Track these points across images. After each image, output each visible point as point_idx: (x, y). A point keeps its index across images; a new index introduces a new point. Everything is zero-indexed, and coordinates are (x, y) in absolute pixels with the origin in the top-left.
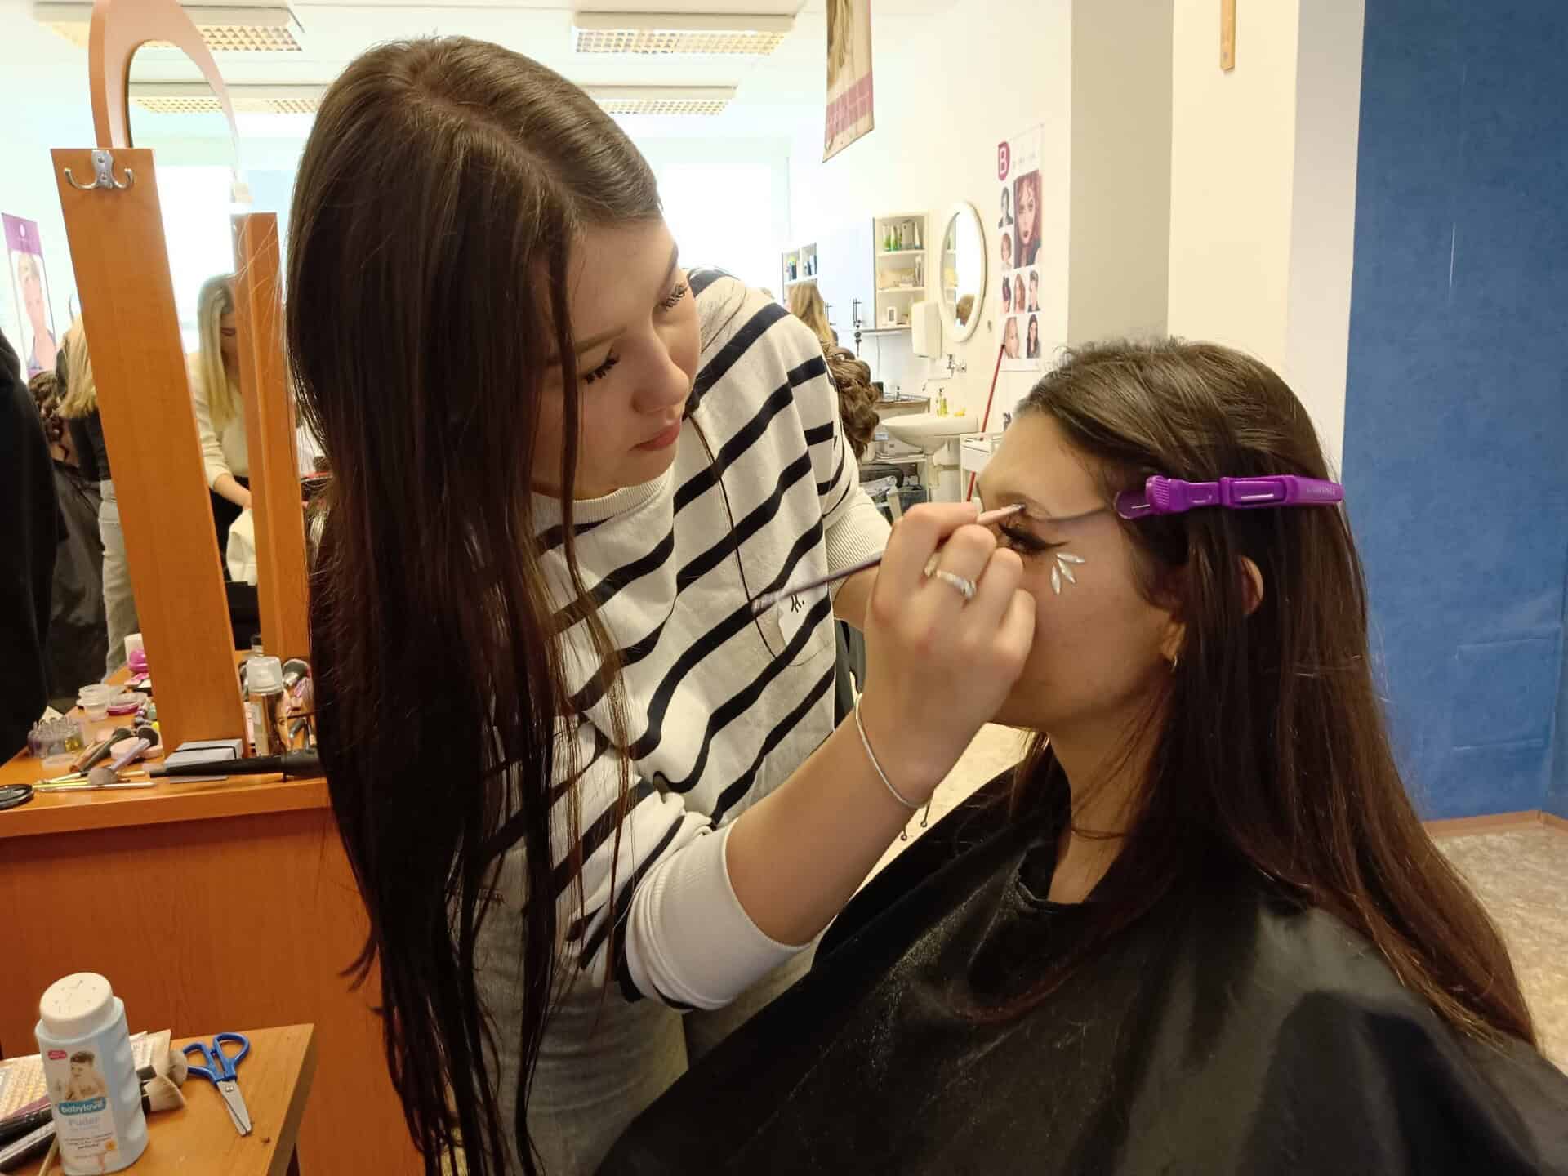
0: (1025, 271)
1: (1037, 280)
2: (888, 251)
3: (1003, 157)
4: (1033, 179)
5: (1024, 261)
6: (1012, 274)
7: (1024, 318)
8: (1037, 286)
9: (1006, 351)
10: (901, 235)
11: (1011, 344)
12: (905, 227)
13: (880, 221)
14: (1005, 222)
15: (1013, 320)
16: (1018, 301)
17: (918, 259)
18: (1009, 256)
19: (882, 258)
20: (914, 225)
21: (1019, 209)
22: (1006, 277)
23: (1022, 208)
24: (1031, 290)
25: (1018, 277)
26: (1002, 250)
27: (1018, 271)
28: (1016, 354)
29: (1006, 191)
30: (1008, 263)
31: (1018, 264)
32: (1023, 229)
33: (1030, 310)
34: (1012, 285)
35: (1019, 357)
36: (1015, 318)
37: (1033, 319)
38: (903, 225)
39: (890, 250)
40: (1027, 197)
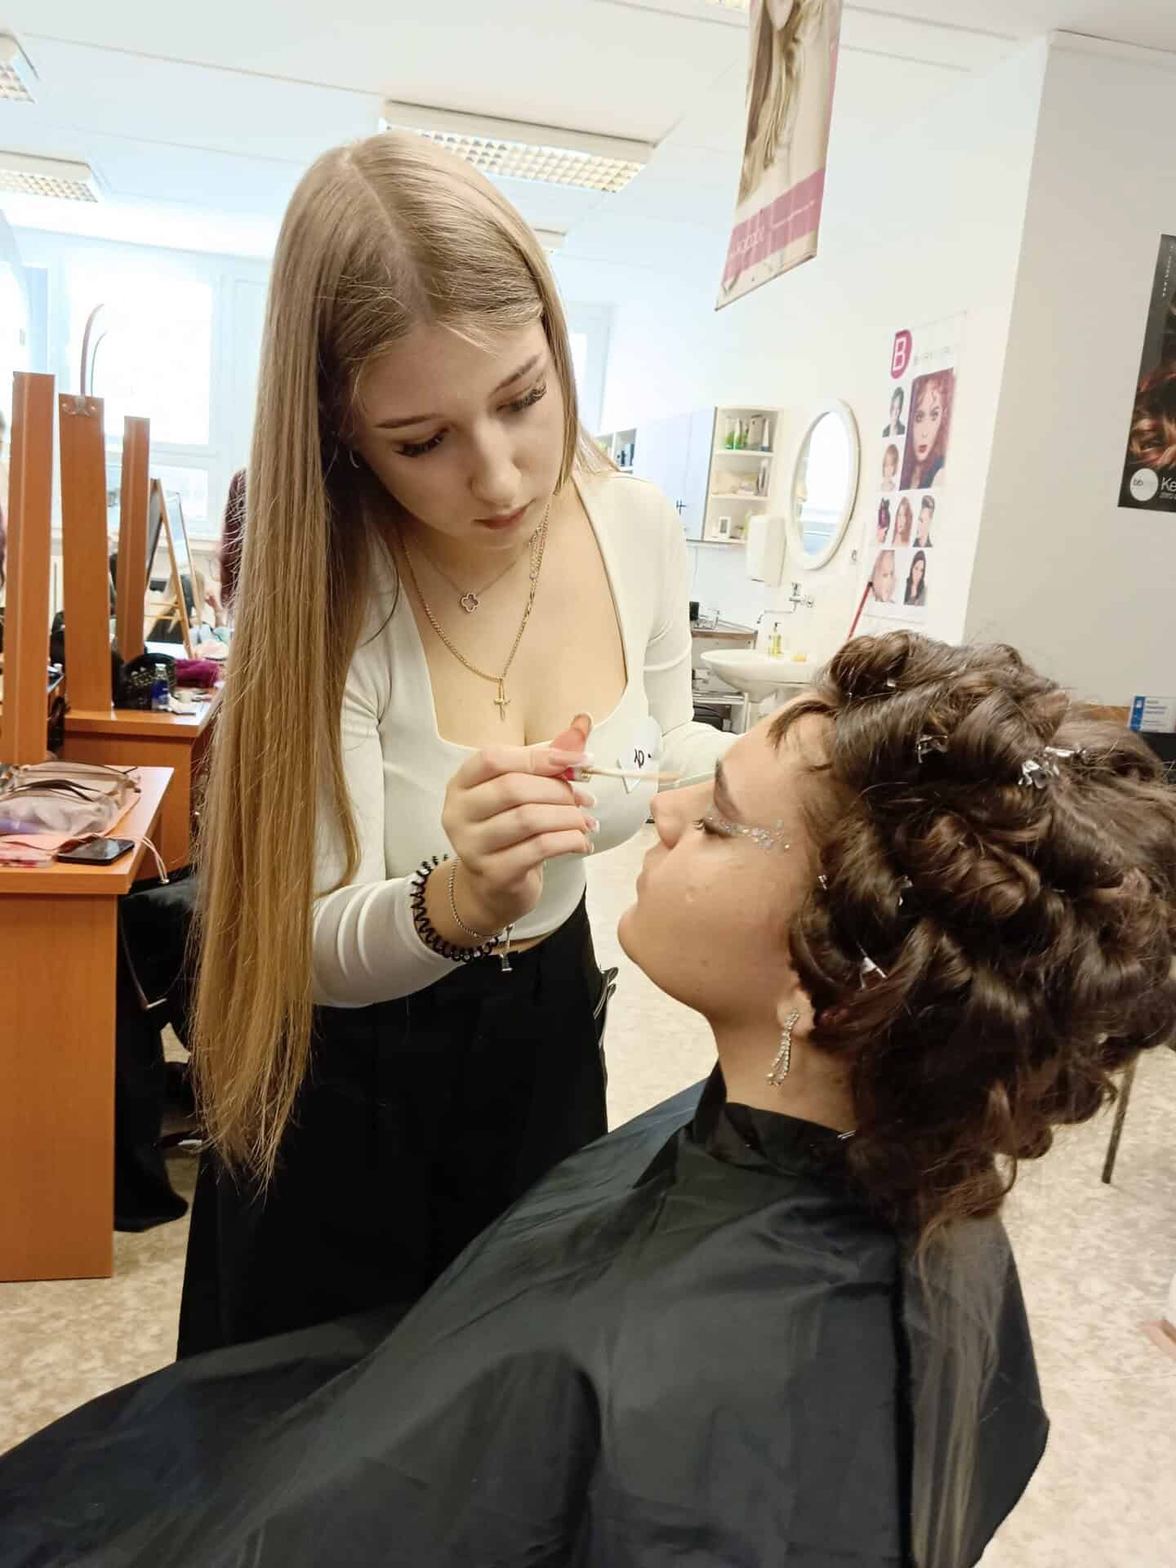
0: (915, 495)
1: (933, 508)
2: (729, 448)
3: (900, 349)
4: (944, 380)
5: (916, 482)
6: (895, 497)
7: (907, 553)
8: (931, 515)
9: (874, 590)
10: (747, 431)
11: (882, 583)
12: (754, 423)
13: (724, 411)
14: (893, 431)
15: (888, 554)
16: (900, 530)
17: (764, 463)
18: (894, 473)
19: (719, 456)
20: (764, 421)
21: (916, 414)
22: (886, 499)
23: (921, 415)
24: (921, 520)
25: (904, 501)
26: (884, 466)
27: (905, 493)
28: (889, 597)
29: (899, 393)
30: (891, 482)
31: (905, 484)
32: (919, 441)
33: (917, 543)
34: (892, 510)
35: (892, 602)
36: (893, 551)
37: (920, 557)
38: (752, 420)
39: (732, 448)
40: (931, 399)
